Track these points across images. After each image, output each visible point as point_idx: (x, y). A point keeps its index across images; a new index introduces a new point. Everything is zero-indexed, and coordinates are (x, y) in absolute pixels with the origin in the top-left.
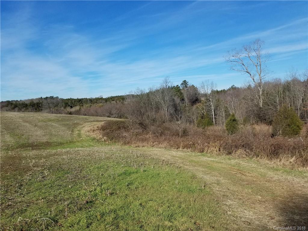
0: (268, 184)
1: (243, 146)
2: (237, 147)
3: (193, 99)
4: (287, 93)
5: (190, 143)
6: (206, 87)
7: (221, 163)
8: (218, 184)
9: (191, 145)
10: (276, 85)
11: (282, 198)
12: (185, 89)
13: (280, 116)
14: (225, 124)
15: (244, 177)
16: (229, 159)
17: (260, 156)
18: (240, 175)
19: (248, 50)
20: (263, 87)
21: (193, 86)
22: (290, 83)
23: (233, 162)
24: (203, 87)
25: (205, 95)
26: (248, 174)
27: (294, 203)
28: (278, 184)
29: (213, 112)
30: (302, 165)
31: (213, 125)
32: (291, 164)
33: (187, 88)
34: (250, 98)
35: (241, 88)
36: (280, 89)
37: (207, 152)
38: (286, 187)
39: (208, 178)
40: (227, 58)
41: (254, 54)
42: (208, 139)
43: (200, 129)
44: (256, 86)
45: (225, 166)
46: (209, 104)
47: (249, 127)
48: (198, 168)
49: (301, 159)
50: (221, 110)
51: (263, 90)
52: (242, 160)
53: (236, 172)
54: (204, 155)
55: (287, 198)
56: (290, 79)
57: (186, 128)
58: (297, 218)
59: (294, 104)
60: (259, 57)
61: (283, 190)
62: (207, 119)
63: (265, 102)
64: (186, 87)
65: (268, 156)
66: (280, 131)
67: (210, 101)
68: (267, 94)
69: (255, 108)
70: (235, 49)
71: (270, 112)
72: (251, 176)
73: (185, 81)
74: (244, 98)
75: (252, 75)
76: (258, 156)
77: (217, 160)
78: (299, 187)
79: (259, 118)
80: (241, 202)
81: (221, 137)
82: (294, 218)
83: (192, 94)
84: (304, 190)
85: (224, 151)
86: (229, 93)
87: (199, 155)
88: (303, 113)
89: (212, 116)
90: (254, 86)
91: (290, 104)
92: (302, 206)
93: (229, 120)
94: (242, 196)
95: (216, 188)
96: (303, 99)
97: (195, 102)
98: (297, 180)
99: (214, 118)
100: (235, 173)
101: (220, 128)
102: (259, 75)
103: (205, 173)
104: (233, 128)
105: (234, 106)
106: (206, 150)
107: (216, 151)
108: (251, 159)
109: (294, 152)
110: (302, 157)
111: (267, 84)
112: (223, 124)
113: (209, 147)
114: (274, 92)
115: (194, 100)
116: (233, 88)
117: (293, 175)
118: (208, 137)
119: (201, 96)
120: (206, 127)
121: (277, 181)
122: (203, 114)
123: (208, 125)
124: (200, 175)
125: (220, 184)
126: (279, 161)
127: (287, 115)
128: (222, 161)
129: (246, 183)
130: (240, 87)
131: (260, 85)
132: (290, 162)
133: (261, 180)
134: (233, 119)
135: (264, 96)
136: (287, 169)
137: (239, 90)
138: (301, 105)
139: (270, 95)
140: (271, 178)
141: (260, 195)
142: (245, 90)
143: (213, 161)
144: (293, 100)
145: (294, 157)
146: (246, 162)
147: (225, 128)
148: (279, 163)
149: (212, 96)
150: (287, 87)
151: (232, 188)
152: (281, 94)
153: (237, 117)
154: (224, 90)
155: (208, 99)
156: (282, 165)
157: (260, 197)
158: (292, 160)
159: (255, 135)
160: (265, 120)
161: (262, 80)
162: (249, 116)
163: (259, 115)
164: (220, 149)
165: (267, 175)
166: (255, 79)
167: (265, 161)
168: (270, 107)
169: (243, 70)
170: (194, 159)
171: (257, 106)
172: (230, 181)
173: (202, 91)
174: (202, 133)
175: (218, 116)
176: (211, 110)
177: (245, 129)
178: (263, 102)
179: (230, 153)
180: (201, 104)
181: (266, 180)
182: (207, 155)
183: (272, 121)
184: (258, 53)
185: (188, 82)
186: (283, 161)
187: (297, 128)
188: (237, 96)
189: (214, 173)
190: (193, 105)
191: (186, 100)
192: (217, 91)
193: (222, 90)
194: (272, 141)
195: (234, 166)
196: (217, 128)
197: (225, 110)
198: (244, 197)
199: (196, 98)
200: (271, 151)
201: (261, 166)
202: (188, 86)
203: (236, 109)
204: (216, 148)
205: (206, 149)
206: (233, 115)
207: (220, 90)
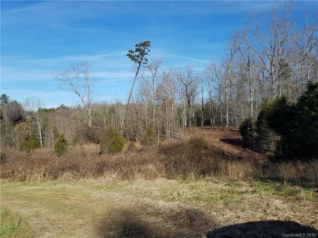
0: (90, 205)
1: (70, 168)
2: (63, 170)
3: (15, 117)
4: (113, 115)
5: (8, 172)
6: (31, 104)
7: (44, 190)
8: (37, 217)
9: (9, 173)
10: (103, 107)
11: (102, 216)
12: (5, 105)
13: (106, 135)
14: (53, 146)
15: (68, 202)
16: (55, 184)
17: (86, 176)
18: (63, 201)
19: (76, 71)
20: (91, 108)
21: (15, 102)
22: (114, 105)
23: (58, 187)
24: (28, 104)
25: (31, 113)
26: (72, 198)
27: (112, 219)
28: (100, 202)
29: (40, 133)
30: (122, 179)
31: (40, 147)
32: (114, 179)
33: (7, 104)
34: (80, 118)
35: (71, 108)
36: (106, 111)
37: (30, 180)
38: (106, 204)
39: (24, 212)
40: (55, 76)
41: (82, 75)
42: (32, 164)
43: (24, 153)
44: (85, 107)
45: (49, 194)
46: (36, 124)
47: (78, 147)
48: (15, 201)
49: (121, 174)
50: (50, 130)
51: (91, 111)
52: (68, 183)
53: (60, 197)
54: (25, 185)
55: (106, 215)
56: (114, 103)
57: (4, 153)
58: (112, 234)
59: (118, 124)
60: (87, 79)
61: (103, 208)
62: (33, 141)
63: (94, 122)
64: (6, 102)
65: (94, 175)
66: (106, 149)
67: (36, 120)
68: (95, 114)
69: (84, 128)
70: (64, 68)
71: (98, 132)
72: (76, 199)
73: (4, 96)
74: (73, 119)
75: (81, 96)
76: (85, 176)
77: (40, 187)
78: (117, 201)
79: (88, 138)
80: (61, 231)
81: (48, 160)
82: (109, 235)
83: (14, 111)
84: (121, 203)
85: (50, 176)
86: (59, 112)
87: (19, 185)
88: (125, 132)
89: (39, 137)
90: (84, 106)
91: (114, 124)
92: (118, 220)
93: (57, 141)
94: (62, 224)
95: (33, 223)
96: (124, 120)
97: (18, 121)
98: (116, 194)
99: (41, 139)
100: (59, 200)
101: (47, 150)
102: (88, 97)
103: (23, 206)
104: (62, 149)
105: (63, 126)
106: (28, 178)
107: (41, 177)
108: (78, 181)
109: (116, 168)
110: (123, 172)
111: (95, 105)
112: (51, 146)
113: (32, 174)
114: (101, 113)
115: (16, 119)
116: (63, 107)
117: (114, 190)
118: (33, 162)
119: (26, 114)
120: (31, 150)
121: (99, 199)
122: (28, 135)
123: (34, 147)
124: (16, 210)
125: (39, 216)
126: (103, 178)
127: (112, 134)
128: (46, 188)
129: (69, 208)
130: (69, 107)
131: (88, 106)
132: (113, 178)
133: (84, 201)
134: (62, 139)
135: (93, 116)
136: (110, 186)
137: (69, 109)
138: (123, 126)
139: (98, 116)
140: (95, 197)
141: (82, 219)
142: (75, 110)
143: (36, 189)
144: (118, 120)
145: (116, 172)
146: (71, 184)
147: (53, 150)
148: (103, 181)
149: (40, 115)
150: (112, 110)
151: (53, 217)
152: (107, 115)
153: (66, 138)
154: (53, 109)
155: (34, 118)
156: (106, 182)
157: (81, 221)
158: (114, 176)
159: (84, 155)
160: (94, 139)
161: (91, 102)
162: (79, 136)
163: (88, 134)
164: (45, 174)
165: (91, 196)
166: (83, 100)
167: (91, 180)
168: (98, 127)
169: (71, 90)
170: (12, 191)
171: (86, 126)
172: (52, 210)
173: (27, 109)
174: (26, 158)
175: (46, 137)
176: (38, 131)
177: (74, 149)
178: (92, 122)
179: (56, 178)
180: (26, 123)
181: (89, 200)
182: (30, 183)
183: (99, 140)
184: (86, 75)
185: (9, 97)
186: (107, 178)
187: (121, 146)
188: (67, 116)
189: (34, 203)
190: (14, 125)
191: (6, 118)
192: (46, 109)
193: (51, 109)
194: (98, 159)
195: (59, 191)
196: (44, 150)
197: (54, 131)
198: (65, 224)
199: (20, 116)
200: (96, 170)
201: (86, 186)
202: (9, 101)
203: (65, 128)
204: (40, 173)
205: (28, 176)
206: (62, 136)
207: (49, 108)
